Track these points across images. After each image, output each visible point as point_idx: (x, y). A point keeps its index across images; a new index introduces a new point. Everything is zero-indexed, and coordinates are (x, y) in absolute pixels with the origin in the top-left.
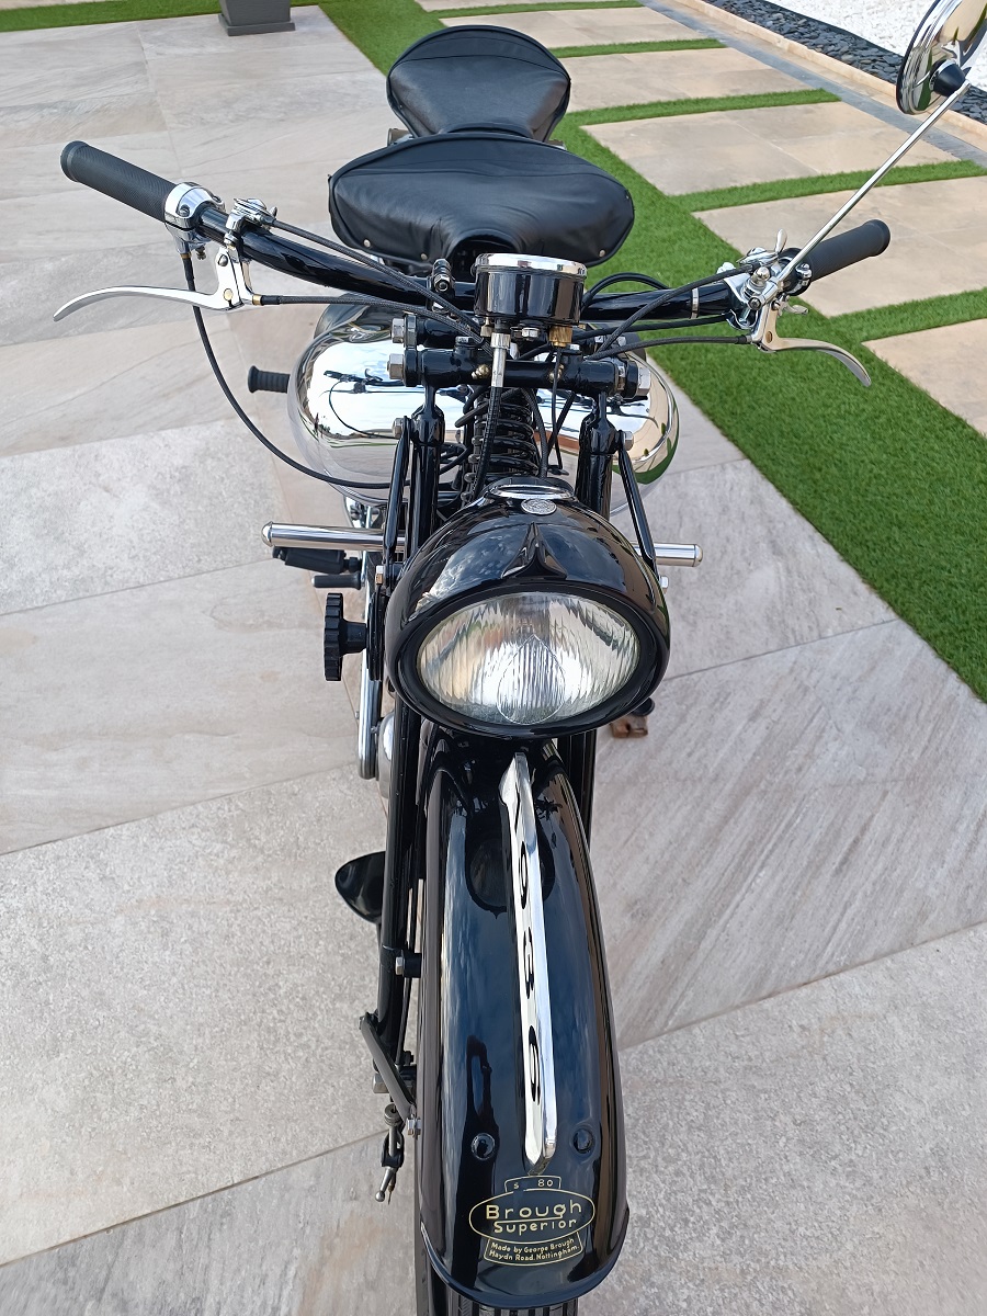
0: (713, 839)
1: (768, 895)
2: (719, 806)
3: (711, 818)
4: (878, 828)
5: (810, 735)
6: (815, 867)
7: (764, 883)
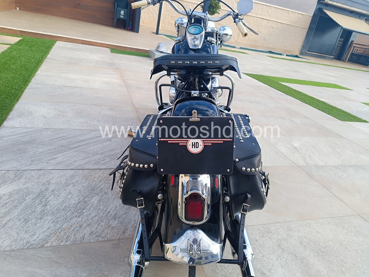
0: (87, 144)
1: (83, 137)
2: (81, 147)
3: (84, 147)
4: (48, 139)
5: (44, 153)
6: (69, 138)
7: (82, 138)
